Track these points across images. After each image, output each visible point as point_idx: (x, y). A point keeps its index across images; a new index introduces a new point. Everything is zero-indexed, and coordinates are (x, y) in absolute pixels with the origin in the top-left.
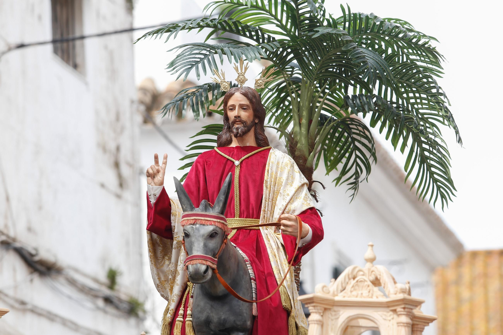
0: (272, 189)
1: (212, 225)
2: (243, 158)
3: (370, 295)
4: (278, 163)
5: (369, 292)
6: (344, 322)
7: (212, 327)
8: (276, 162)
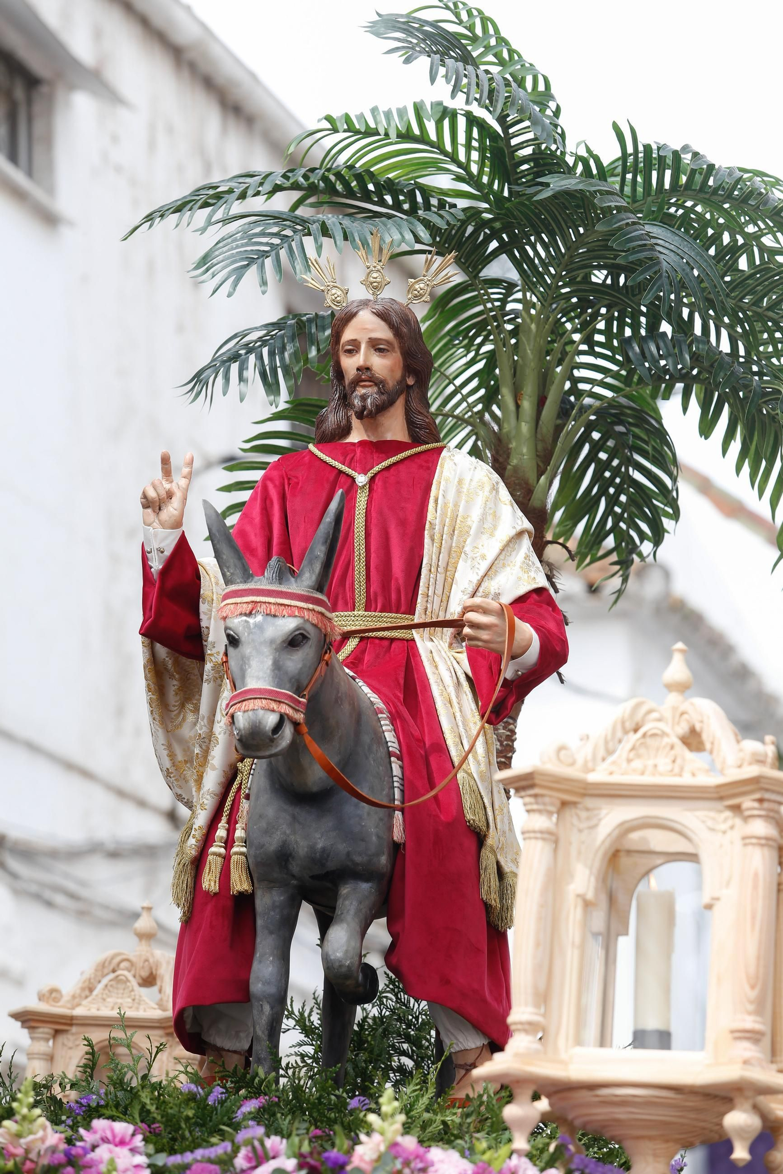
0: (446, 542)
1: (296, 616)
2: (376, 469)
3: (677, 770)
4: (460, 482)
5: (674, 761)
6: (609, 835)
7: (295, 868)
8: (457, 480)
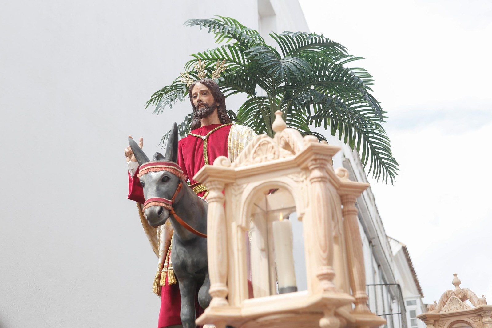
4: (238, 133)
5: (274, 154)
8: (237, 132)
